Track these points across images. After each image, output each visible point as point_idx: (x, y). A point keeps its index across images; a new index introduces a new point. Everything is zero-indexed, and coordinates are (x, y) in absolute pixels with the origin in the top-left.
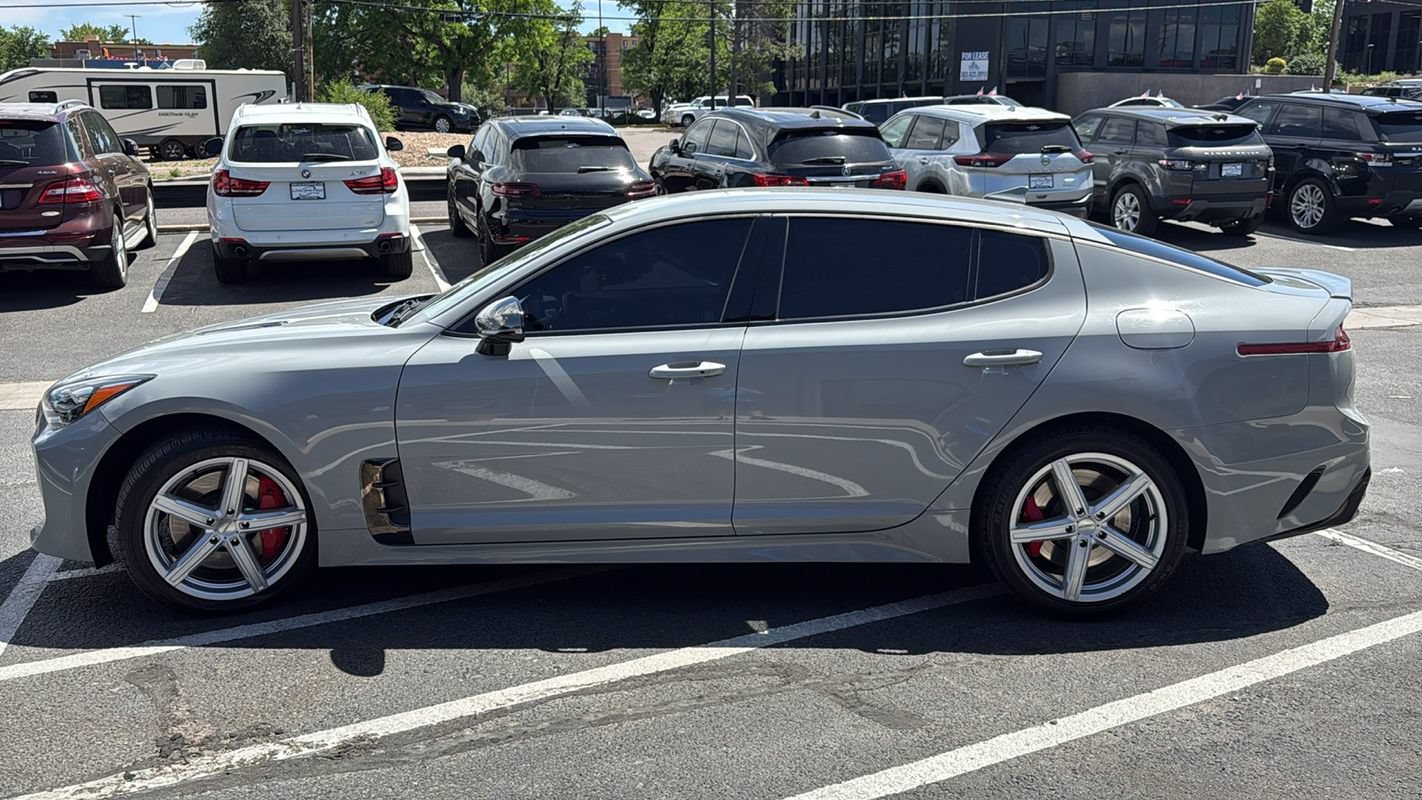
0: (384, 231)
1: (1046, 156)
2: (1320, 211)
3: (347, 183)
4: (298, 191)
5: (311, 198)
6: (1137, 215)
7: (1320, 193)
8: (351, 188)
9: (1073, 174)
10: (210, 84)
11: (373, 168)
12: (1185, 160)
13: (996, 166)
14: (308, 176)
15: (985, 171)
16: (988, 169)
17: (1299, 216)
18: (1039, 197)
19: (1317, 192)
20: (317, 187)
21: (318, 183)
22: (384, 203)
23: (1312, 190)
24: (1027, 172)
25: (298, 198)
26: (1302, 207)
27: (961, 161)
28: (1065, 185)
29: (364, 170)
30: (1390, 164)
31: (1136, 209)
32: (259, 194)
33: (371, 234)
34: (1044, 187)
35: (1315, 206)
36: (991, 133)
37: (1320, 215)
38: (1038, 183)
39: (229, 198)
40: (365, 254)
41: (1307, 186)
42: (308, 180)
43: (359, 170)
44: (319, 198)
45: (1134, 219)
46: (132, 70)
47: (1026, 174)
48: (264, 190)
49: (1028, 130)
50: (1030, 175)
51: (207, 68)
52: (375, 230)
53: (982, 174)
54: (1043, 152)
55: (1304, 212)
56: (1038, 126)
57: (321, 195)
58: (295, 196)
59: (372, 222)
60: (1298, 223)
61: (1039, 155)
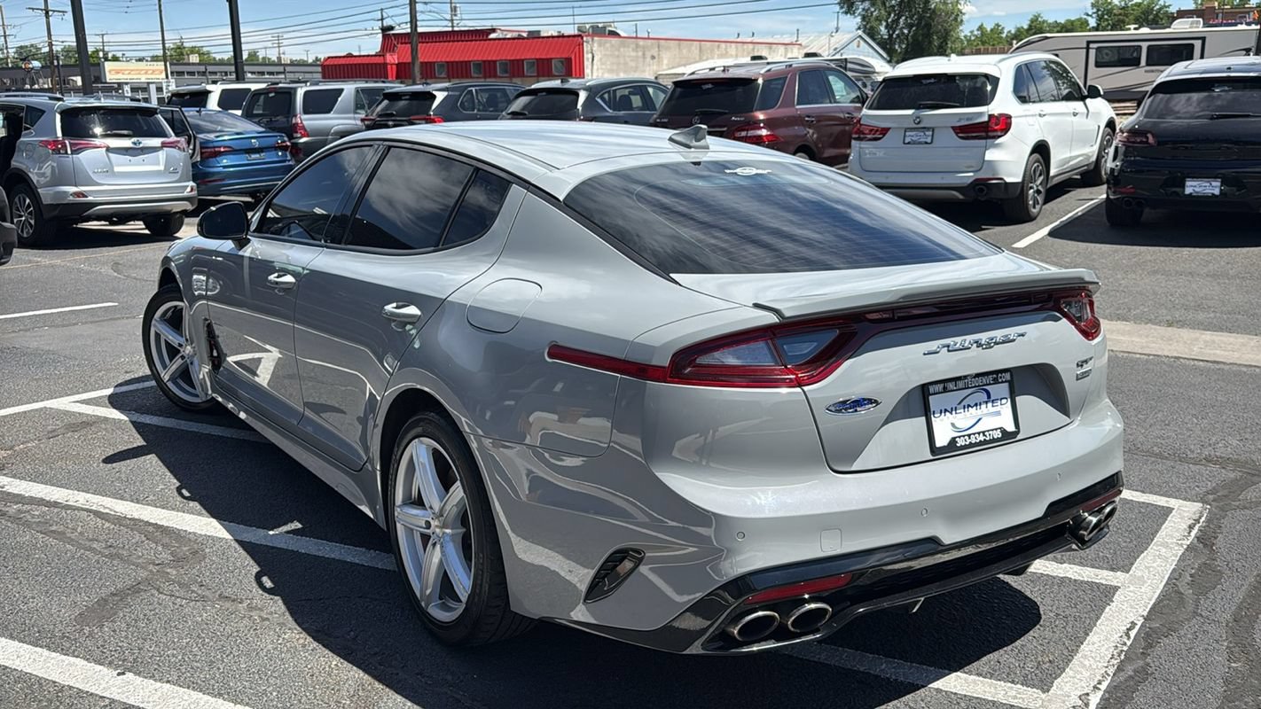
0: (981, 175)
3: (954, 128)
4: (911, 136)
5: (920, 143)
8: (957, 134)
10: (1200, 42)
11: (981, 114)
14: (919, 122)
20: (927, 133)
21: (928, 129)
22: (986, 148)
25: (909, 143)
29: (970, 116)
32: (880, 139)
33: (968, 176)
39: (858, 142)
40: (961, 197)
42: (919, 126)
43: (967, 116)
44: (926, 143)
46: (1133, 32)
48: (884, 135)
51: (1204, 27)
52: (971, 174)
57: (929, 140)
58: (907, 140)
59: (972, 167)
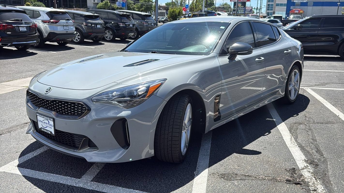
1: (67, 21)
2: (112, 36)
6: (79, 37)
7: (111, 32)
9: (72, 26)
12: (90, 24)
13: (56, 23)
15: (53, 25)
16: (54, 24)
17: (106, 37)
18: (66, 32)
19: (110, 32)
23: (109, 31)
24: (63, 25)
26: (107, 35)
27: (44, 22)
28: (71, 29)
30: (125, 26)
31: (79, 36)
34: (67, 29)
35: (110, 35)
36: (50, 14)
37: (112, 37)
38: (66, 28)
41: (107, 31)
45: (79, 38)
47: (63, 26)
49: (60, 14)
50: (64, 26)
53: (52, 25)
54: (65, 20)
55: (107, 36)
56: (61, 13)
60: (106, 39)
61: (65, 21)
